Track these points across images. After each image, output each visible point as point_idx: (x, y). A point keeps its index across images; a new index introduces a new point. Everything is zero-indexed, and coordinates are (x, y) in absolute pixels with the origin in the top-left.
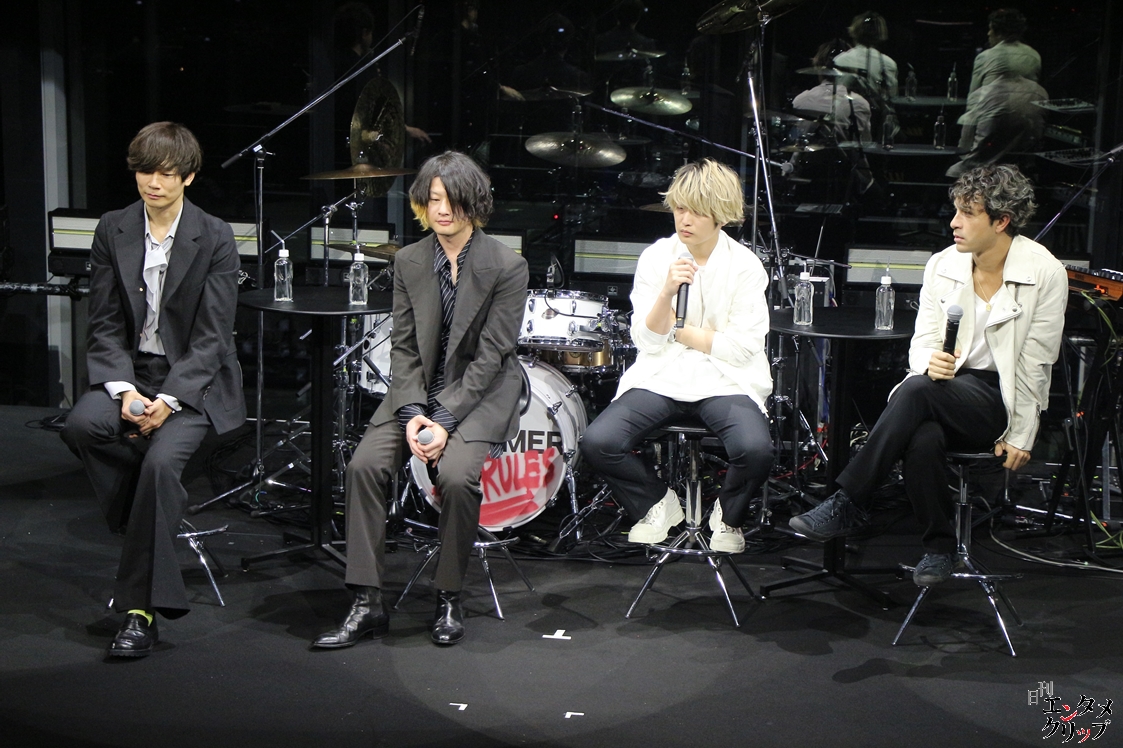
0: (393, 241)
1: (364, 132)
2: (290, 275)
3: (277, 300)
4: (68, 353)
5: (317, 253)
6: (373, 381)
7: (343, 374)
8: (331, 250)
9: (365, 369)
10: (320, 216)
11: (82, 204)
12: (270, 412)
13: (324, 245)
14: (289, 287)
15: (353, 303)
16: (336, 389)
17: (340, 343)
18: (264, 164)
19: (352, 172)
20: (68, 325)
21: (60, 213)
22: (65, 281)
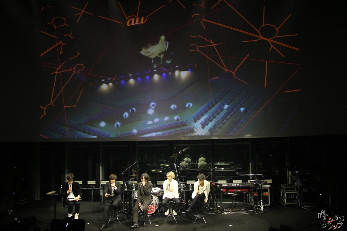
3: (125, 190)
5: (129, 184)
7: (132, 197)
9: (135, 197)
10: (129, 180)
11: (104, 179)
12: (125, 202)
14: (126, 188)
15: (133, 190)
16: (132, 199)
17: (132, 194)
18: (123, 175)
20: (102, 193)
21: (102, 181)
22: (102, 188)
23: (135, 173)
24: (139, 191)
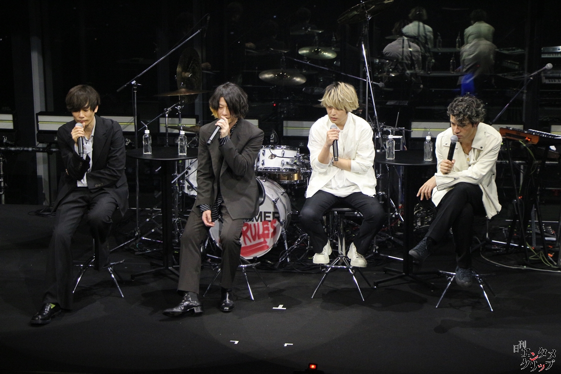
0: (198, 124)
1: (183, 73)
2: (150, 142)
3: (144, 153)
4: (47, 180)
5: (162, 130)
6: (190, 189)
7: (176, 187)
8: (169, 129)
9: (186, 184)
10: (163, 113)
11: (51, 109)
12: (143, 205)
13: (166, 127)
14: (150, 148)
15: (180, 154)
16: (173, 194)
17: (175, 173)
18: (136, 90)
19: (178, 93)
20: (46, 165)
21: (42, 114)
22: (45, 145)
23: (189, 84)
24: (204, 162)
